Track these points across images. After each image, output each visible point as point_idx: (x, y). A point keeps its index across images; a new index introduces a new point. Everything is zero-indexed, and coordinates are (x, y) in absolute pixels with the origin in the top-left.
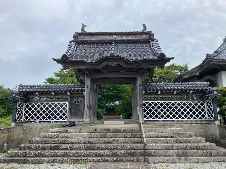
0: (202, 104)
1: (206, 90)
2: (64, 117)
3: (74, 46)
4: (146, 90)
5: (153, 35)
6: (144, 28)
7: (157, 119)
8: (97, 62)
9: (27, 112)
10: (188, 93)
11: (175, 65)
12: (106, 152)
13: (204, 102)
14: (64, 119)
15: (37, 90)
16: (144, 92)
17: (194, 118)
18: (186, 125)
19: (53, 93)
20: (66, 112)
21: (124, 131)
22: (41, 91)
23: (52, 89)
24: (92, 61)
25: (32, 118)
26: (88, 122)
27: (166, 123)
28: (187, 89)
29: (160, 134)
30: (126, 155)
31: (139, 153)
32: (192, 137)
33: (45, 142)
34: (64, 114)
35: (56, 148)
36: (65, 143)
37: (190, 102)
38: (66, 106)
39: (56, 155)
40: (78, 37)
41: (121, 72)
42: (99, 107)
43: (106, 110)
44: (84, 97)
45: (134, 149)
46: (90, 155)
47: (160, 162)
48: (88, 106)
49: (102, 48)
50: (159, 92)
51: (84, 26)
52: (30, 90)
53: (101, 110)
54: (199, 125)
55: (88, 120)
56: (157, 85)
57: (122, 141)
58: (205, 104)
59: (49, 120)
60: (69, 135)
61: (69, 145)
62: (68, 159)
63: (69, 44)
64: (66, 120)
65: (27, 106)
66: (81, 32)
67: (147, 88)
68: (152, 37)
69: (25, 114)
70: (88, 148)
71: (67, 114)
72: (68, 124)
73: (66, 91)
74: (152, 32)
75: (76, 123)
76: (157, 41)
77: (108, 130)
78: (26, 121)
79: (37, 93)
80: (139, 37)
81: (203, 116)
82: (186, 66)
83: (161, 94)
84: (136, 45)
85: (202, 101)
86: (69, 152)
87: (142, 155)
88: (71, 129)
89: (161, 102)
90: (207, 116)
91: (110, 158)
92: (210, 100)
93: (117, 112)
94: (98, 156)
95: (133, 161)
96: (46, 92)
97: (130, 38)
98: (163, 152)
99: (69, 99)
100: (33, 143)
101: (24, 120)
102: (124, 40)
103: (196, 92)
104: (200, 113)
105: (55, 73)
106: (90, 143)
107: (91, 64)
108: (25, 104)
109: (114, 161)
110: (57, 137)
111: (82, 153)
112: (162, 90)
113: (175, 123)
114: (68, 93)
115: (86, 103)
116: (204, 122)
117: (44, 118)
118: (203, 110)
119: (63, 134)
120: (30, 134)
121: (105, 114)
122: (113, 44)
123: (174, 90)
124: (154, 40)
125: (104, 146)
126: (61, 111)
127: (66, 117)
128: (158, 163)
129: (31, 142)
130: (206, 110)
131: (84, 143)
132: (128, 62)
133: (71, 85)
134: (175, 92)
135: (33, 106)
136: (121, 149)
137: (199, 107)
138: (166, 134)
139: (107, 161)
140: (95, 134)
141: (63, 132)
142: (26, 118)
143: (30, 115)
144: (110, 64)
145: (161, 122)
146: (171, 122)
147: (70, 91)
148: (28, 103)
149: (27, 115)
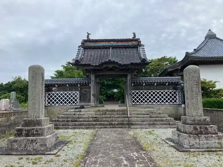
0: (175, 93)
1: (178, 83)
2: (76, 102)
3: (82, 51)
4: (134, 83)
5: (140, 42)
6: (134, 36)
7: (142, 103)
8: (99, 65)
9: (49, 99)
10: (165, 85)
11: (165, 57)
12: (106, 123)
13: (176, 91)
14: (76, 104)
15: (57, 83)
16: (133, 84)
17: (169, 103)
18: (163, 108)
19: (67, 85)
20: (77, 98)
21: (117, 111)
22: (59, 84)
23: (66, 82)
24: (96, 64)
25: (53, 103)
26: (94, 106)
27: (149, 106)
28: (164, 82)
29: (140, 113)
30: (118, 124)
31: (126, 123)
32: (160, 114)
33: (68, 118)
34: (76, 100)
35: (75, 121)
36: (80, 118)
37: (166, 91)
38: (77, 94)
39: (75, 125)
40: (85, 44)
41: (116, 70)
42: (101, 94)
43: (106, 97)
44: (90, 88)
45: (123, 121)
46: (96, 125)
47: (137, 128)
48: (93, 94)
49: (102, 52)
50: (144, 84)
51: (89, 34)
52: (51, 83)
53: (102, 97)
54: (172, 107)
55: (93, 104)
56: (142, 79)
57: (116, 117)
58: (177, 93)
59: (65, 104)
60: (82, 113)
61: (83, 119)
62: (83, 127)
63: (78, 49)
64: (78, 104)
65: (49, 95)
66: (86, 39)
67: (135, 81)
68: (139, 43)
69: (48, 100)
70: (95, 121)
71: (78, 100)
72: (79, 107)
73: (77, 84)
74: (139, 39)
75: (85, 106)
76: (143, 46)
77: (107, 110)
78: (49, 105)
79: (56, 85)
80: (130, 44)
81: (175, 101)
82: (175, 59)
83: (145, 85)
84: (127, 50)
85: (175, 91)
86: (83, 123)
87: (128, 124)
88: (82, 110)
89: (145, 91)
90: (177, 101)
91: (108, 126)
92: (180, 90)
93: (116, 98)
94: (101, 125)
95: (122, 127)
96: (62, 84)
97: (124, 44)
98: (140, 123)
99: (79, 89)
100: (60, 118)
101: (47, 104)
102: (118, 46)
103: (170, 84)
104: (173, 99)
105: (63, 66)
106: (96, 118)
107: (96, 66)
108: (48, 93)
109: (110, 128)
110: (74, 115)
111: (91, 123)
112: (146, 83)
113: (155, 106)
114: (79, 85)
115: (92, 93)
116: (176, 106)
117: (61, 103)
118: (175, 97)
119: (78, 113)
120: (53, 114)
121: (105, 100)
122: (111, 49)
123: (154, 83)
124: (140, 45)
125: (104, 119)
126: (74, 98)
127: (77, 102)
128: (136, 129)
129: (58, 118)
130: (177, 97)
131: (92, 118)
132: (120, 65)
133: (80, 80)
134: (156, 84)
135: (53, 95)
136: (115, 121)
137: (173, 95)
138: (144, 112)
139: (107, 128)
140: (98, 113)
141: (78, 112)
142: (49, 103)
143: (51, 101)
144: (108, 66)
145: (145, 106)
146: (152, 106)
147: (80, 84)
148: (49, 93)
149: (49, 101)
